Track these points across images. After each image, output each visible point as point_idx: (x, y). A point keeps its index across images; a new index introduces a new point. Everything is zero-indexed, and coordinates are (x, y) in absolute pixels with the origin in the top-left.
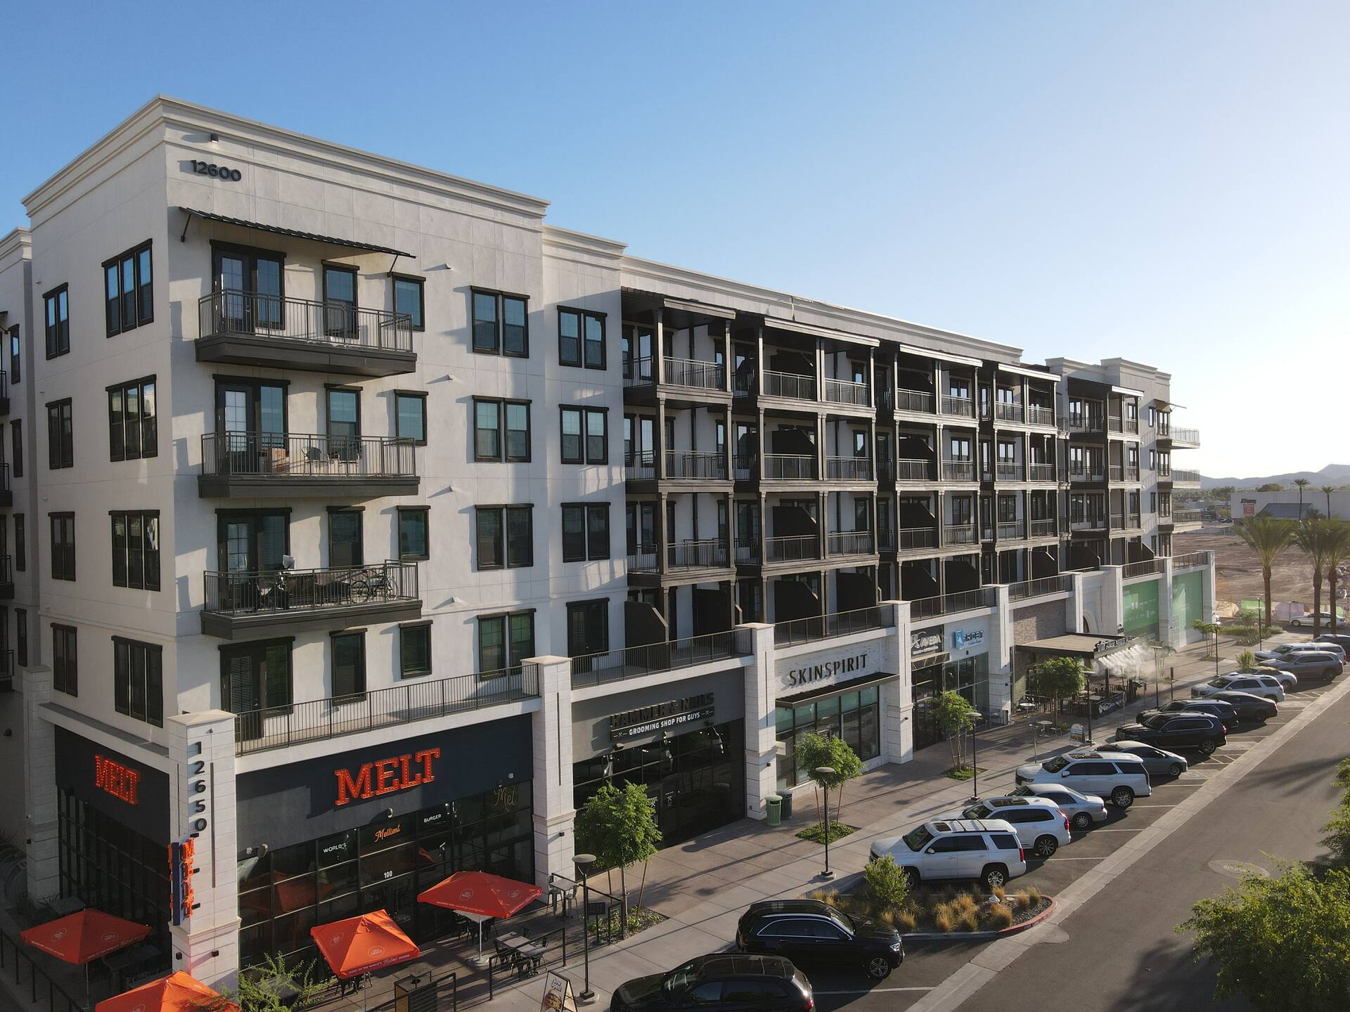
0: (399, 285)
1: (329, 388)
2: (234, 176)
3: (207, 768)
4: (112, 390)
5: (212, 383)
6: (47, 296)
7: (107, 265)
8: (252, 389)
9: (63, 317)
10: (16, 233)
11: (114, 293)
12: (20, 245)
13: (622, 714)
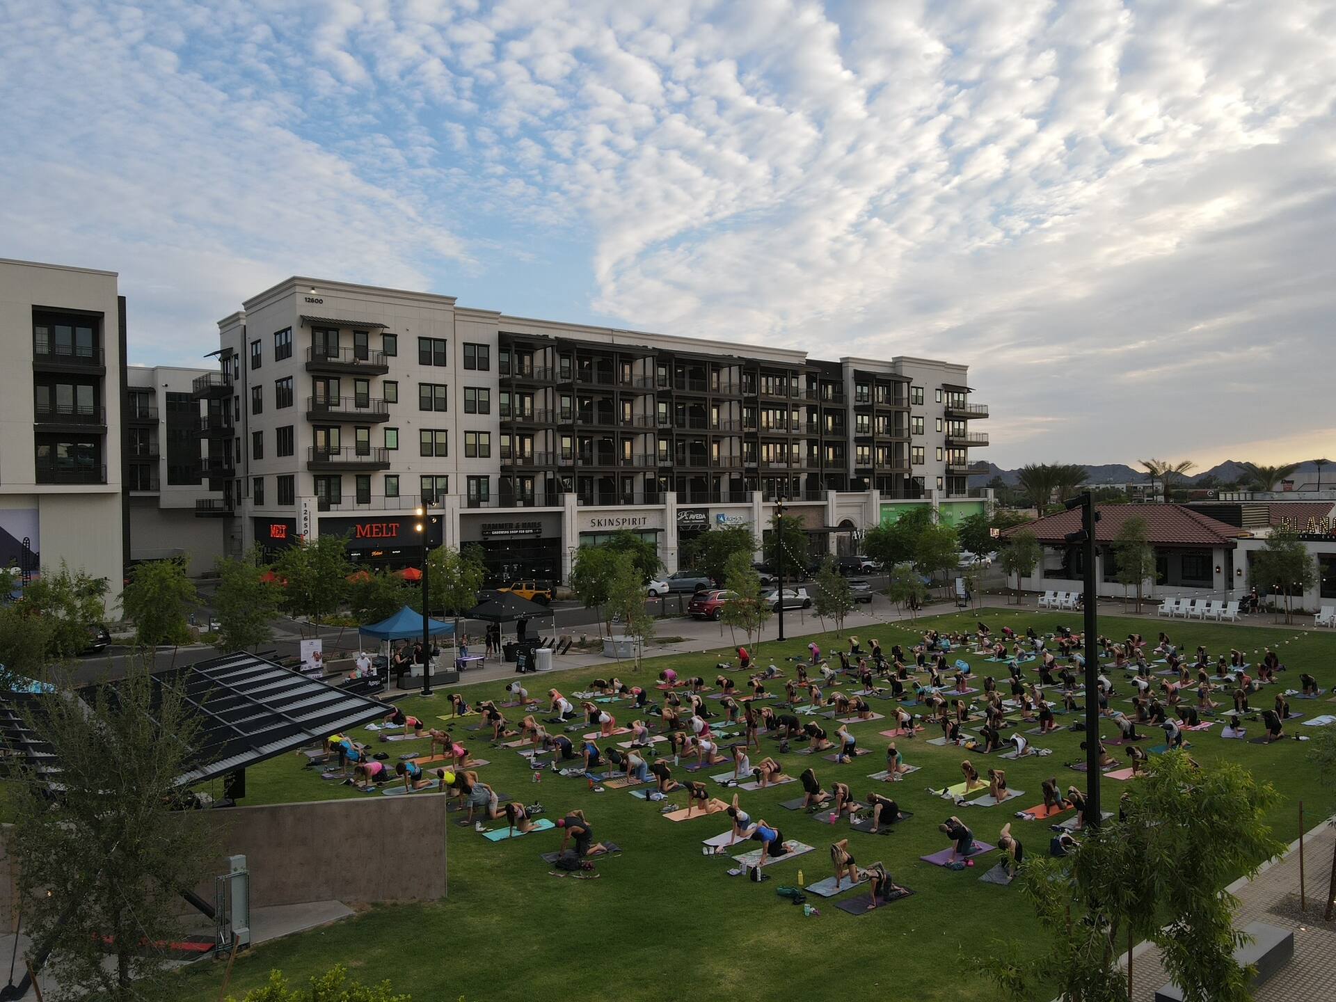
0: (386, 338)
1: (356, 380)
2: (320, 301)
3: (308, 512)
4: (277, 382)
5: (311, 379)
6: (252, 344)
7: (276, 334)
8: (327, 381)
9: (259, 353)
10: (238, 314)
11: (278, 345)
12: (239, 319)
13: (489, 524)
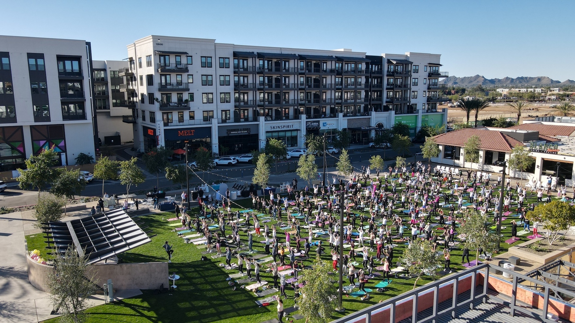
0: (188, 58)
2: (162, 44)
3: (160, 127)
4: (148, 75)
5: (160, 75)
6: (139, 58)
8: (166, 76)
9: (141, 62)
11: (147, 61)
13: (230, 129)
